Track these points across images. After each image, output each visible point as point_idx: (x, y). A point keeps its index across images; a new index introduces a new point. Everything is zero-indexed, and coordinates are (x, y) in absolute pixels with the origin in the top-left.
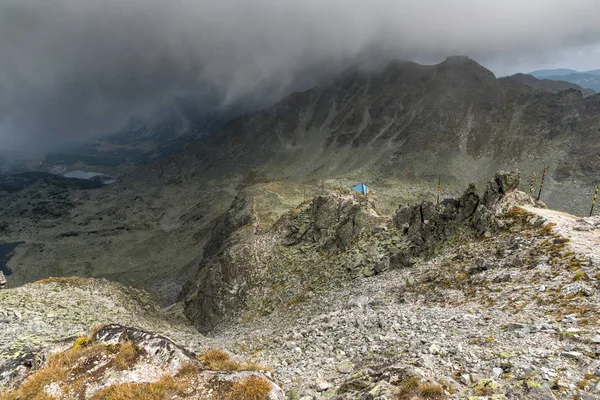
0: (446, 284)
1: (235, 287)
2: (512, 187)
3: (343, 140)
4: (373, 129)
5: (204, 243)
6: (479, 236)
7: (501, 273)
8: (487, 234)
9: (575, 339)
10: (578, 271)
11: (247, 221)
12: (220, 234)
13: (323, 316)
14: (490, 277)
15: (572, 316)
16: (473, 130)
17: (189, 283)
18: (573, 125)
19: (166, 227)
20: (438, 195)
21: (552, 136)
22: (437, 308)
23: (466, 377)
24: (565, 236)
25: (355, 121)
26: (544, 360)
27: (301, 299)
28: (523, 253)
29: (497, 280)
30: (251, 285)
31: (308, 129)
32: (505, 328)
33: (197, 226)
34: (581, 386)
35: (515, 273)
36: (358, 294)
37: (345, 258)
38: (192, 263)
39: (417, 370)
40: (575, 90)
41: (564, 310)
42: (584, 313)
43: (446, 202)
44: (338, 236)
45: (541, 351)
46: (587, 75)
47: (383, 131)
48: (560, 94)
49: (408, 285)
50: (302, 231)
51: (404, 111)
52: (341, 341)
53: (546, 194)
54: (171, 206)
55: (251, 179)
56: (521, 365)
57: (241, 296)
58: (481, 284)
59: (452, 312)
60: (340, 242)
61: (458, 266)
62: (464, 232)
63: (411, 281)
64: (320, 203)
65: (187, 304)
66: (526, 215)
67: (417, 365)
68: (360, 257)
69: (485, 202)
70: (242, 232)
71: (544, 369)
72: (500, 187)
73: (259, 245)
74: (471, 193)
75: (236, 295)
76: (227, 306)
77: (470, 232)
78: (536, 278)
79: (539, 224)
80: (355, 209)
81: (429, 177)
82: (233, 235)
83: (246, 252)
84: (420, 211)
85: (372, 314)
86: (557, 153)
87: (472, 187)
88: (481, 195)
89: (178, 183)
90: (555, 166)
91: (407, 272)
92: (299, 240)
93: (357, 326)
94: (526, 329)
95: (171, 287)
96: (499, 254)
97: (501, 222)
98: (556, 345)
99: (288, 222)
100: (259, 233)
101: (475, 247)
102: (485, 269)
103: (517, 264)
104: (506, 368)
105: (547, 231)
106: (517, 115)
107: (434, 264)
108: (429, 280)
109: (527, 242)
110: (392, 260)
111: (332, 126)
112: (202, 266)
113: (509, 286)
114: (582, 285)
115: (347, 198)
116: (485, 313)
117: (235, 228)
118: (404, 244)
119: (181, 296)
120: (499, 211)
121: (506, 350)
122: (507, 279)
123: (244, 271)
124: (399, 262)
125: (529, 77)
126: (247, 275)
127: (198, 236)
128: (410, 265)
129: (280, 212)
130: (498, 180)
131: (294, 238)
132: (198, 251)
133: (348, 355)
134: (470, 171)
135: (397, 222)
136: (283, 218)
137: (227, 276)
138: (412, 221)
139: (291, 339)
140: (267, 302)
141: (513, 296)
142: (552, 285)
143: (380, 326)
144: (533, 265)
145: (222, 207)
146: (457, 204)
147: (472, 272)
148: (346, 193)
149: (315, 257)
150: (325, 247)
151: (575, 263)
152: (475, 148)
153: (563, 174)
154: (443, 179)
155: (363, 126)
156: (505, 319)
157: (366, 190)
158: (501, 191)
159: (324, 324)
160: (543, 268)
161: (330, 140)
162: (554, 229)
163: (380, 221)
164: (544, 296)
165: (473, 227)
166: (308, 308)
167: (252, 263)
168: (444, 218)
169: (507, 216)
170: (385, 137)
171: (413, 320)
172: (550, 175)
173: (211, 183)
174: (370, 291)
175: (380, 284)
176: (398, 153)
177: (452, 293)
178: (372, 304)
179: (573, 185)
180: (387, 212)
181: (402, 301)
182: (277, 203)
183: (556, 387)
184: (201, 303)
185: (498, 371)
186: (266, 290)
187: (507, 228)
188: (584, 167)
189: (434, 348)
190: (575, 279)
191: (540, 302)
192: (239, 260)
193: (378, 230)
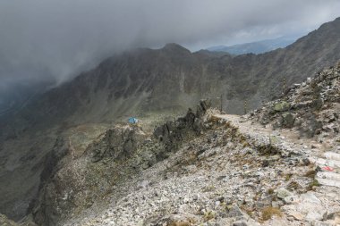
0: (187, 163)
1: (66, 195)
2: (209, 107)
3: (118, 95)
4: (134, 87)
5: (40, 172)
6: (198, 135)
7: (211, 151)
8: (202, 133)
9: (249, 176)
10: (245, 142)
11: (67, 152)
12: (50, 165)
13: (124, 198)
14: (207, 155)
15: (247, 165)
16: (186, 80)
17: (34, 201)
18: (230, 71)
19: (10, 168)
20: (175, 117)
21: (222, 78)
22: (184, 177)
23: (203, 210)
24: (236, 126)
25: (123, 83)
26: (237, 191)
27: (110, 192)
28: (220, 139)
29: (211, 155)
30: (76, 191)
31: (95, 91)
32: (219, 179)
33: (33, 163)
34: (255, 199)
35: (218, 149)
36: (142, 181)
37: (131, 162)
38: (34, 187)
39: (176, 216)
40: (227, 55)
41: (242, 163)
42: (251, 163)
43: (179, 119)
44: (124, 150)
45: (236, 187)
46: (231, 48)
47: (139, 87)
48: (222, 58)
49: (168, 168)
50: (103, 151)
51: (150, 74)
52: (137, 210)
53: (225, 107)
54: (11, 154)
55: (65, 126)
56: (227, 196)
57: (71, 201)
58: (203, 159)
59: (192, 178)
60: (126, 153)
61: (191, 152)
62: (191, 134)
63: (169, 166)
64: (110, 133)
65: (34, 215)
66: (218, 119)
67: (175, 213)
68: (139, 159)
69: (198, 116)
70: (65, 159)
71: (238, 195)
72: (203, 107)
73: (78, 166)
74: (190, 115)
75: (68, 200)
76: (62, 208)
77: (193, 133)
78: (227, 151)
79: (224, 123)
80: (132, 132)
81: (167, 108)
82: (59, 163)
83: (69, 172)
84: (167, 127)
85: (151, 190)
86: (226, 87)
87: (190, 109)
88: (195, 113)
89: (14, 137)
90: (226, 93)
91: (166, 162)
92: (102, 157)
93: (144, 199)
94: (228, 177)
95: (22, 205)
96: (209, 142)
97: (207, 125)
98: (242, 182)
99: (93, 148)
100: (76, 158)
101: (198, 141)
102: (204, 151)
103: (218, 145)
104: (221, 200)
105: (228, 126)
106: (205, 70)
107: (179, 154)
108: (178, 163)
109: (221, 133)
110: (157, 157)
111: (110, 88)
112: (41, 187)
113: (217, 157)
114: (247, 149)
115: (125, 127)
116: (207, 174)
117: (59, 159)
118: (161, 147)
119: (29, 210)
120: (205, 120)
121: (220, 190)
122: (215, 153)
123: (70, 183)
124: (161, 157)
125: (206, 51)
126: (72, 186)
127: (35, 169)
128: (167, 157)
129: (87, 143)
130: (201, 104)
131: (98, 157)
132: (37, 179)
133: (142, 217)
134: (188, 102)
135: (155, 135)
136: (90, 146)
137: (59, 190)
138: (163, 133)
139: (107, 217)
140: (89, 199)
141: (219, 161)
142: (235, 152)
143: (156, 195)
144: (225, 144)
145: (48, 147)
146: (184, 120)
147: (198, 154)
148: (125, 124)
149: (114, 165)
150: (118, 158)
151: (243, 139)
152: (188, 89)
153: (230, 96)
154: (175, 108)
155: (128, 85)
156: (217, 174)
157: (136, 121)
158: (204, 109)
159: (126, 203)
160: (230, 144)
161: (110, 96)
162: (231, 124)
163: (146, 137)
164: (233, 158)
165: (195, 130)
166: (114, 196)
167: (74, 178)
168: (179, 128)
169: (209, 121)
170: (141, 90)
171: (174, 187)
172: (225, 97)
173: (38, 133)
174: (148, 177)
175: (153, 171)
176: (149, 98)
177: (190, 167)
178: (151, 184)
179: (236, 100)
180: (150, 131)
181: (166, 178)
182: (84, 138)
183: (245, 203)
184: (44, 212)
185: (218, 203)
186: (86, 192)
187: (210, 128)
188: (239, 92)
189: (186, 199)
190: (244, 146)
191: (232, 162)
192: (66, 178)
193: (146, 142)
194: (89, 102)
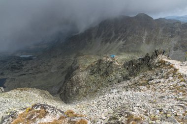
0: (141, 85)
1: (75, 89)
2: (160, 54)
3: (106, 41)
4: (116, 37)
5: (65, 75)
6: (150, 69)
7: (158, 80)
8: (153, 69)
9: (182, 100)
10: (182, 79)
11: (78, 68)
12: (70, 73)
13: (103, 96)
14: (155, 82)
15: (181, 93)
16: (147, 36)
17: (61, 88)
18: (178, 33)
19: (52, 71)
20: (137, 57)
21: (172, 37)
22: (138, 92)
23: (148, 113)
24: (177, 68)
25: (110, 35)
26: (172, 107)
27: (96, 91)
28: (164, 74)
29: (157, 83)
30: (80, 88)
31: (95, 38)
32: (160, 98)
33: (63, 70)
34: (184, 115)
35: (162, 80)
36: (113, 89)
37: (109, 78)
38: (61, 82)
39: (133, 113)
40: (178, 22)
41: (178, 91)
42: (184, 92)
43: (140, 59)
44: (106, 71)
45: (171, 104)
46: (182, 17)
47: (119, 38)
48: (174, 23)
49: (129, 85)
50: (95, 70)
51: (125, 31)
52: (109, 104)
53: (171, 55)
54: (54, 64)
55: (79, 55)
56: (165, 109)
57: (77, 91)
58: (151, 84)
59: (143, 93)
60: (107, 73)
61: (144, 79)
62: (146, 68)
63: (130, 84)
64: (100, 61)
65: (60, 95)
66: (165, 62)
67: (133, 111)
68: (113, 77)
69: (152, 58)
70: (76, 71)
71: (172, 110)
72: (156, 54)
73: (82, 75)
74: (147, 56)
75: (76, 91)
76: (73, 94)
77: (147, 68)
78: (168, 82)
79: (169, 64)
80: (111, 63)
81: (133, 51)
82: (74, 72)
83: (78, 78)
84: (132, 62)
85: (118, 95)
86: (174, 42)
87: (148, 54)
88: (150, 56)
89: (56, 57)
90: (173, 46)
91: (128, 81)
92: (94, 73)
93: (113, 99)
94: (166, 98)
95: (56, 89)
96: (157, 75)
97: (157, 65)
98: (176, 102)
99: (91, 68)
100: (82, 71)
101: (149, 73)
102: (153, 79)
103: (163, 77)
104: (161, 110)
105: (172, 67)
106: (161, 30)
107: (137, 78)
108: (135, 84)
109: (165, 71)
110: (124, 78)
111: (103, 37)
112: (64, 82)
113: (161, 84)
114: (183, 83)
115: (109, 59)
116: (153, 93)
117: (74, 70)
118: (127, 73)
119: (59, 92)
120: (156, 61)
121: (160, 105)
122: (160, 82)
123: (78, 83)
124: (126, 78)
125: (164, 19)
126: (78, 85)
127: (63, 73)
128: (129, 79)
129: (88, 65)
130: (156, 52)
131: (92, 73)
132: (63, 78)
133: (111, 108)
134: (146, 49)
135: (124, 66)
136: (89, 66)
137: (72, 85)
138: (129, 65)
139: (93, 104)
140: (85, 93)
141: (162, 87)
142: (174, 83)
143: (121, 98)
144: (167, 78)
145: (70, 64)
146: (143, 60)
147: (148, 81)
148: (108, 58)
149: (100, 78)
150: (102, 75)
151: (181, 76)
152: (148, 42)
153: (176, 49)
154: (139, 52)
155: (113, 36)
156: (159, 95)
157: (115, 56)
158: (157, 55)
159: (104, 99)
160: (171, 78)
161: (102, 42)
162: (174, 66)
163: (119, 66)
164: (171, 87)
165: (148, 66)
166: (98, 94)
167: (80, 81)
168: (139, 64)
169: (159, 63)
170: (120, 40)
171: (131, 96)
172: (172, 49)
173: (66, 57)
174: (117, 88)
175: (120, 85)
176: (124, 45)
177: (142, 87)
178: (118, 92)
179: (179, 52)
180: (121, 63)
181: (127, 91)
182: (87, 62)
183: (176, 115)
184: (65, 94)
185: (158, 111)
186: (84, 89)
187: (159, 66)
188: (183, 46)
189: (138, 105)
190: (181, 81)
191: (170, 89)
192: (76, 80)
193: (119, 69)
194: (91, 44)
